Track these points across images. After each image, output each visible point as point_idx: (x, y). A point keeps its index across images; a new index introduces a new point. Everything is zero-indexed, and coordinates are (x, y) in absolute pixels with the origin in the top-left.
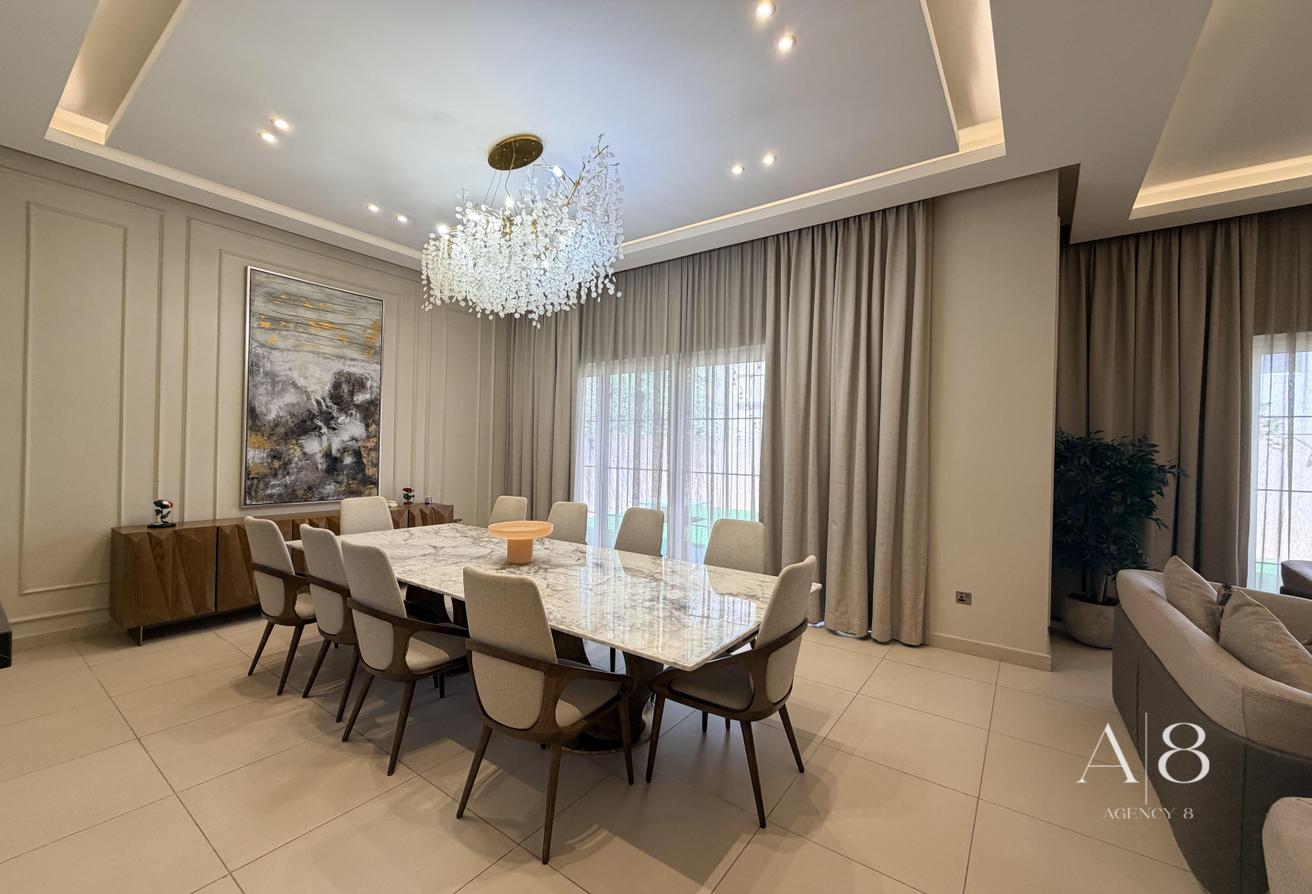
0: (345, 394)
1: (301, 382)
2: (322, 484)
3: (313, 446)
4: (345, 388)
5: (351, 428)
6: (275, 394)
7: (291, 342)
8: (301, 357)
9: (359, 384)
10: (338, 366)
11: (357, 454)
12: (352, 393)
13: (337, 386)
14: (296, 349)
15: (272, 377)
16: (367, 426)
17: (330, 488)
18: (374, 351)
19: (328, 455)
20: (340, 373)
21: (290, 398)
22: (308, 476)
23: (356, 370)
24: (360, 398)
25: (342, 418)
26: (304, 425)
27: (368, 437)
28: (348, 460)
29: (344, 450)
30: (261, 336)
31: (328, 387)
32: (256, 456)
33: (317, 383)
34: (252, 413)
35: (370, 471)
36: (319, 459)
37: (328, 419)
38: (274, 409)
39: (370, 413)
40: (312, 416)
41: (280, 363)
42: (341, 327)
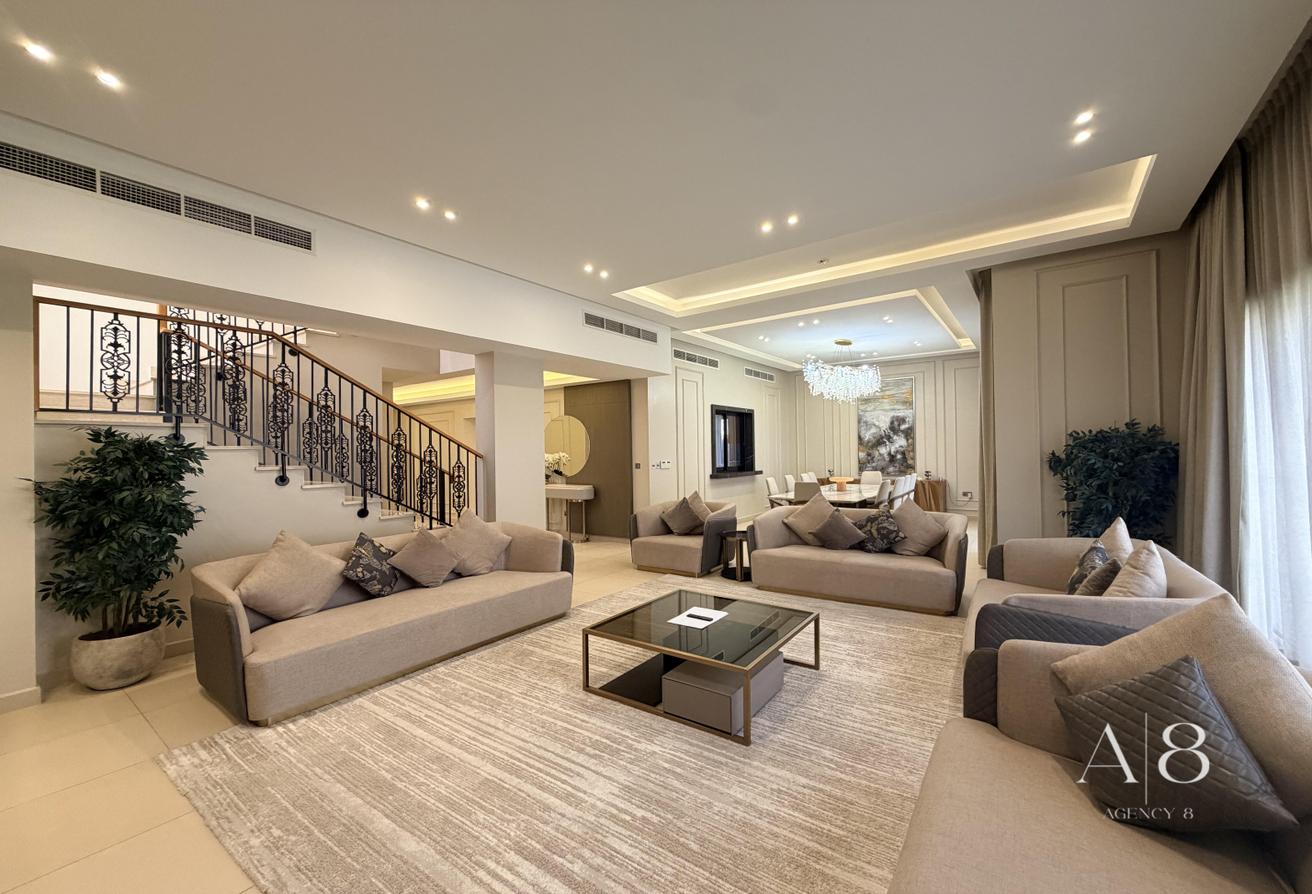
0: (895, 426)
1: (877, 423)
2: (888, 467)
3: (883, 450)
4: (896, 423)
5: (900, 442)
6: (867, 430)
7: (873, 407)
8: (876, 412)
9: (902, 420)
10: (892, 414)
11: (903, 453)
12: (899, 425)
13: (892, 423)
14: (875, 409)
15: (866, 422)
16: (908, 440)
17: (891, 469)
18: (908, 403)
19: (889, 454)
20: (893, 417)
21: (873, 430)
22: (883, 464)
23: (901, 414)
24: (903, 427)
25: (895, 437)
26: (880, 442)
27: (908, 446)
28: (899, 456)
29: (897, 452)
30: (862, 407)
31: (888, 424)
32: (862, 455)
33: (883, 422)
34: (860, 438)
35: (910, 462)
36: (886, 456)
37: (889, 438)
38: (868, 436)
39: (909, 434)
40: (882, 438)
41: (868, 417)
42: (893, 396)
